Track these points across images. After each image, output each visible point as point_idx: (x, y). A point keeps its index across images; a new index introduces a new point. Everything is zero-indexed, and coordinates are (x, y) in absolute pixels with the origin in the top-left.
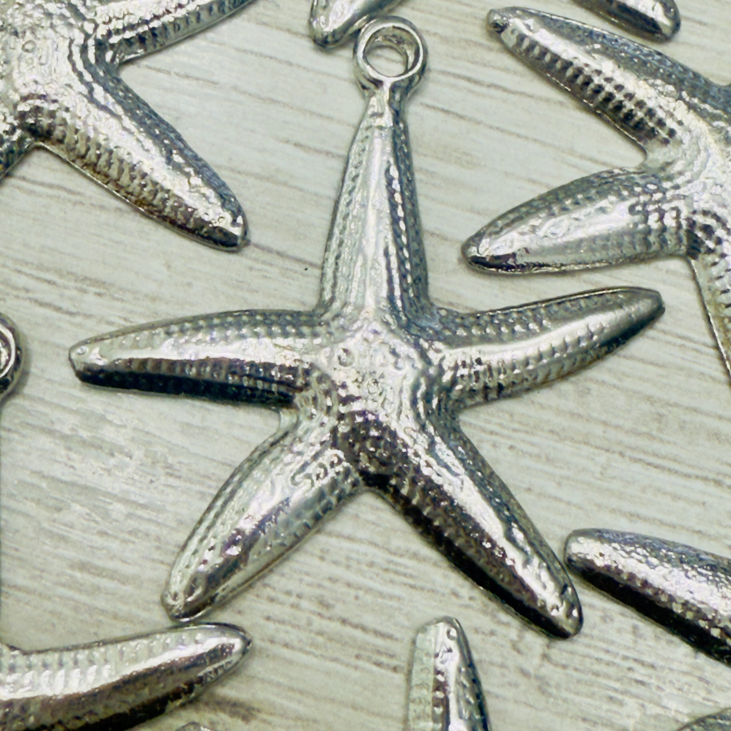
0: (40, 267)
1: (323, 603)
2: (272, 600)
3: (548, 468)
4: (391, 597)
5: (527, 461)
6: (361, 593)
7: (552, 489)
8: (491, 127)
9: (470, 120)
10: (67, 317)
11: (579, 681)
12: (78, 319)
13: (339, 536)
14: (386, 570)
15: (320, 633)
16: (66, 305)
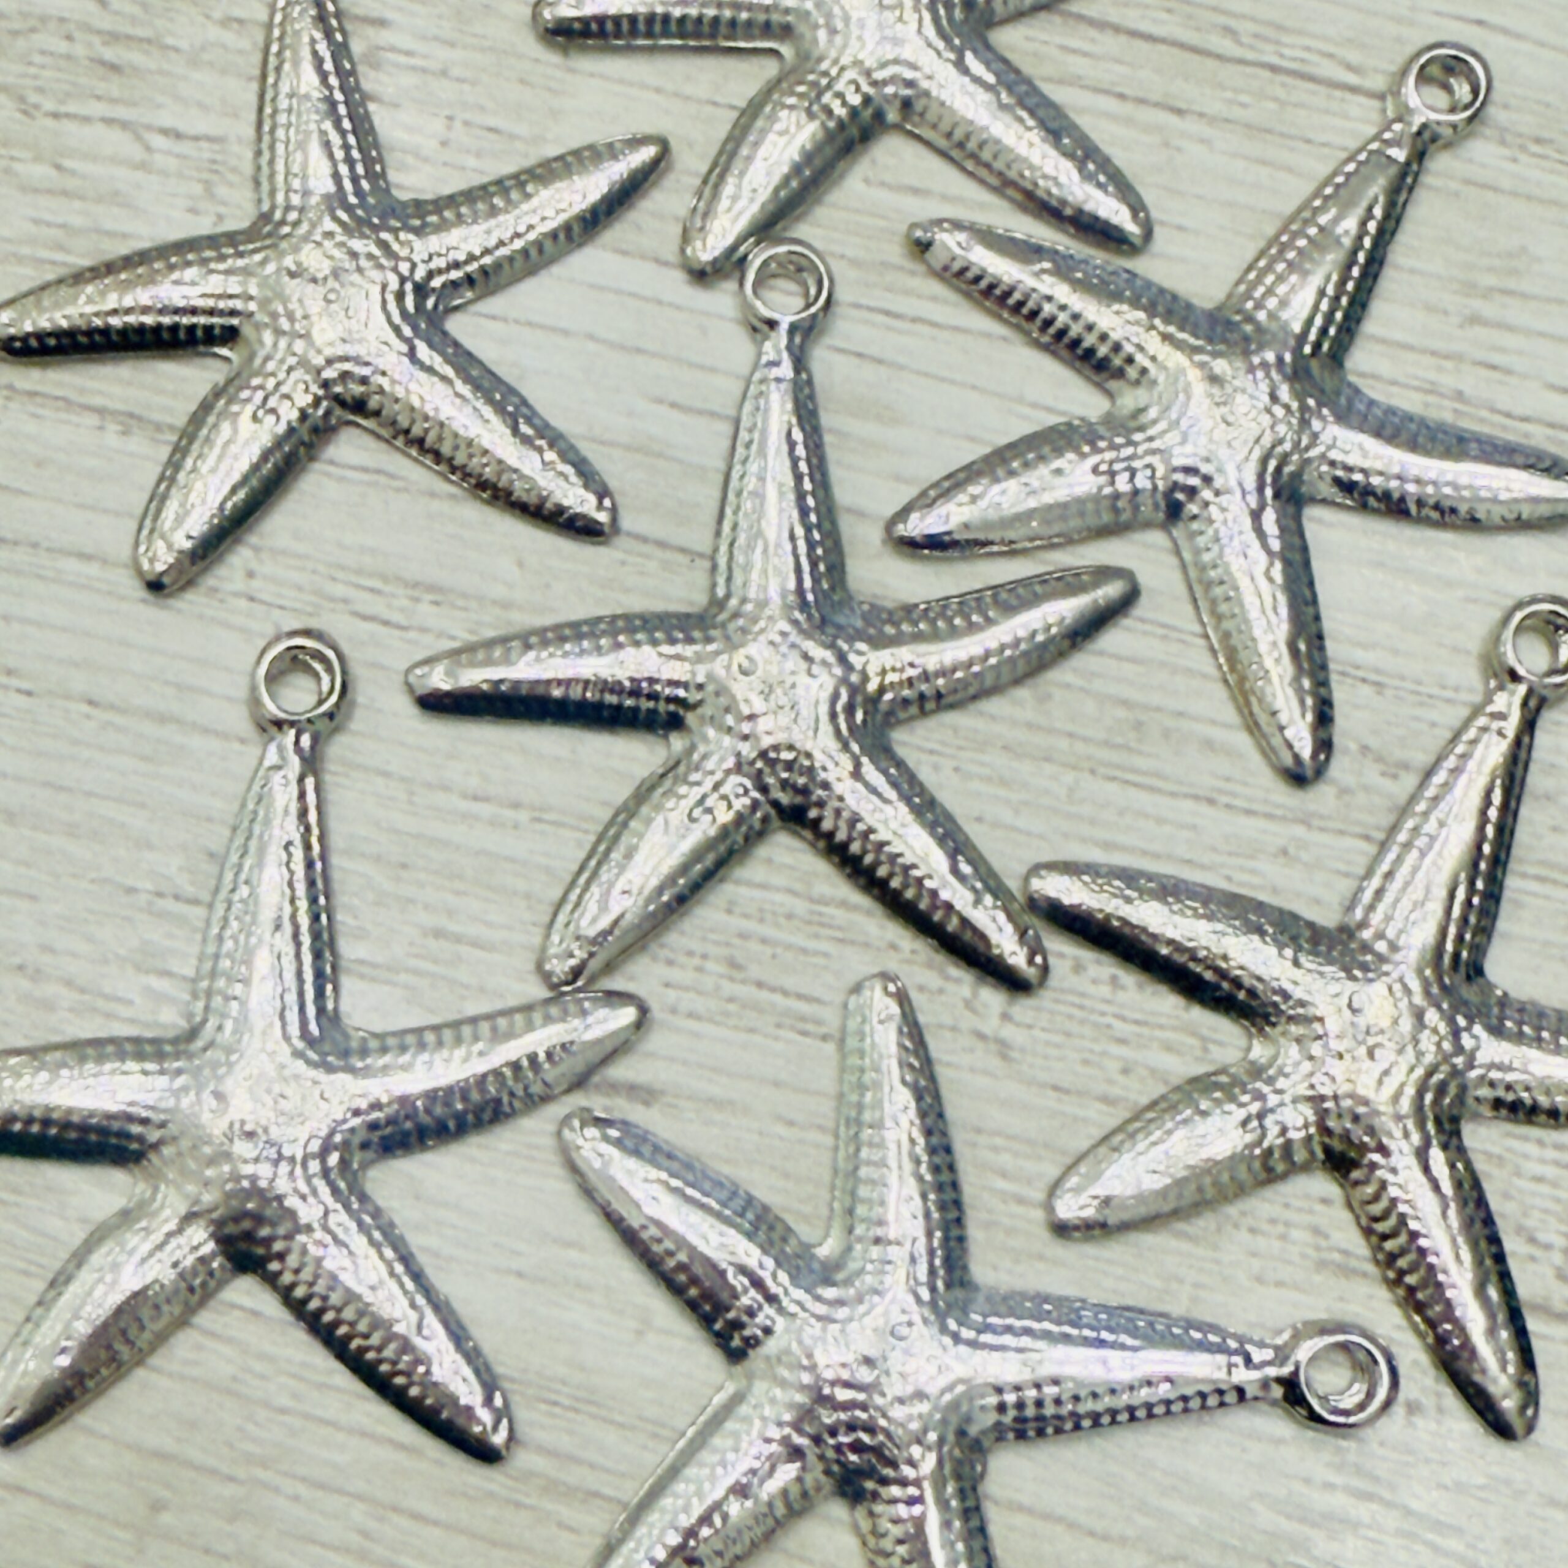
0: (359, 572)
1: (733, 964)
2: (670, 963)
3: (1002, 792)
4: (816, 953)
5: (975, 785)
6: (779, 951)
7: (1007, 816)
8: (918, 373)
9: (891, 364)
10: (397, 633)
11: (1048, 1043)
12: (412, 635)
13: (749, 884)
14: (809, 923)
15: (731, 1000)
16: (396, 617)
